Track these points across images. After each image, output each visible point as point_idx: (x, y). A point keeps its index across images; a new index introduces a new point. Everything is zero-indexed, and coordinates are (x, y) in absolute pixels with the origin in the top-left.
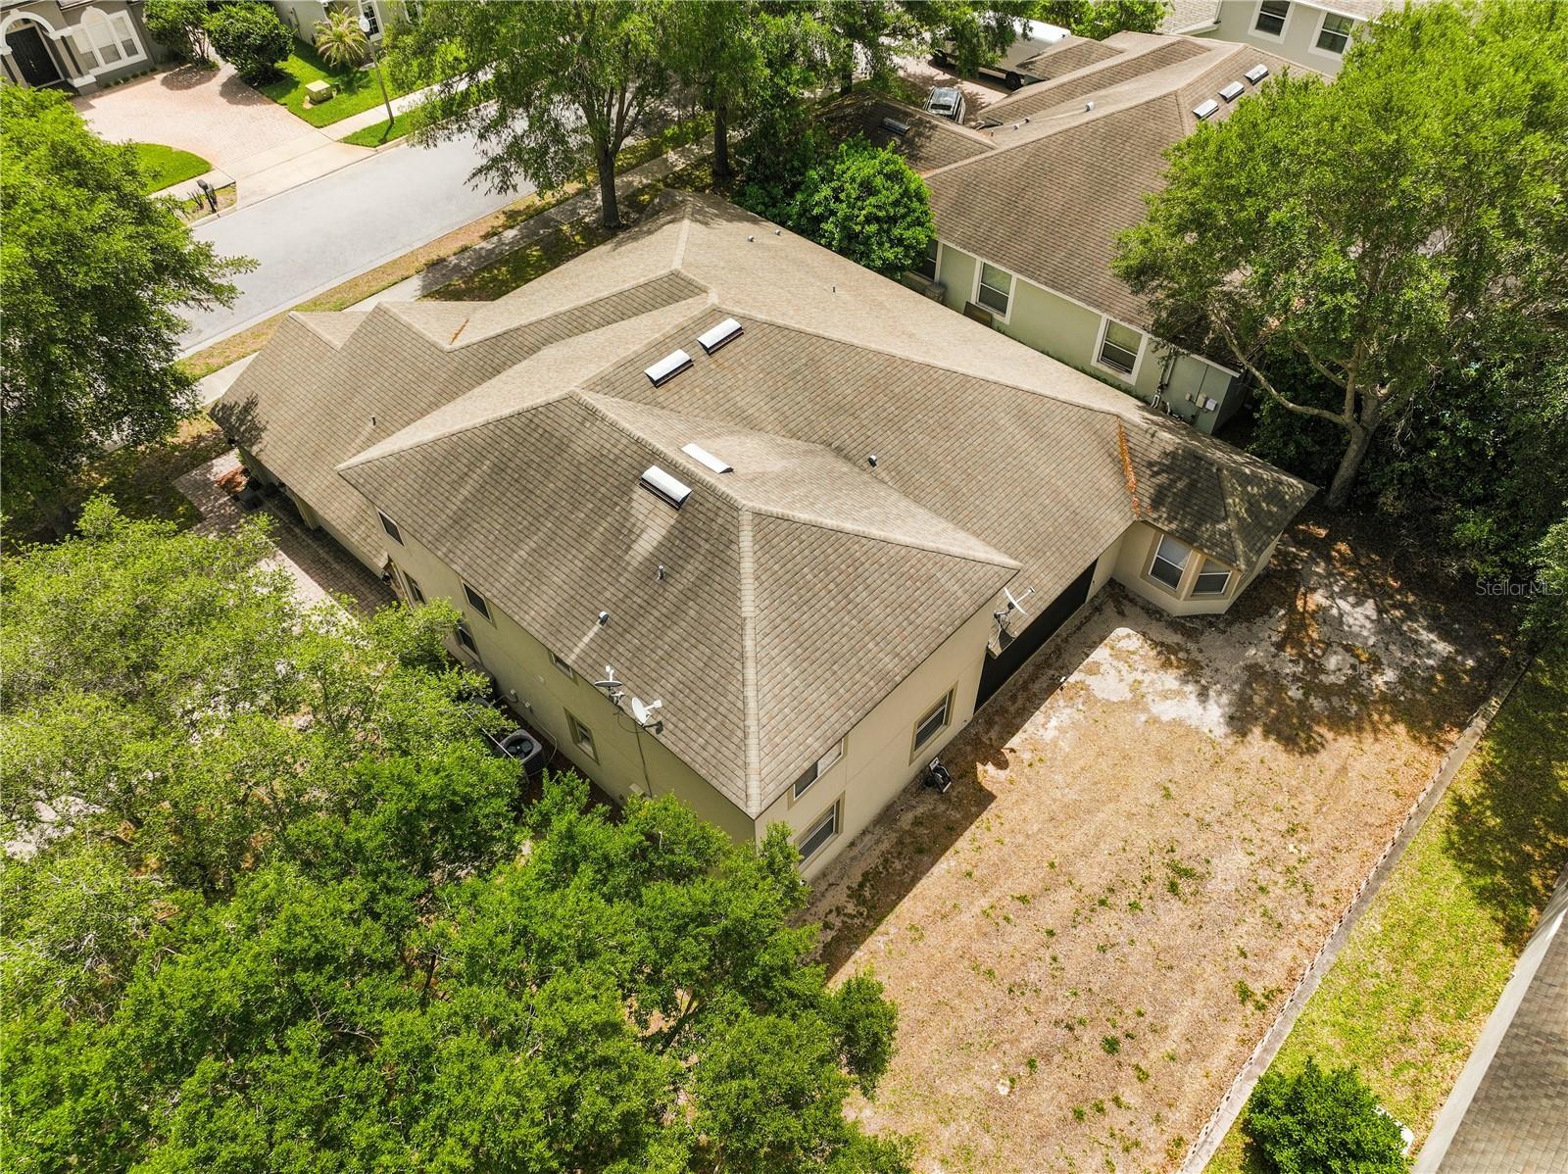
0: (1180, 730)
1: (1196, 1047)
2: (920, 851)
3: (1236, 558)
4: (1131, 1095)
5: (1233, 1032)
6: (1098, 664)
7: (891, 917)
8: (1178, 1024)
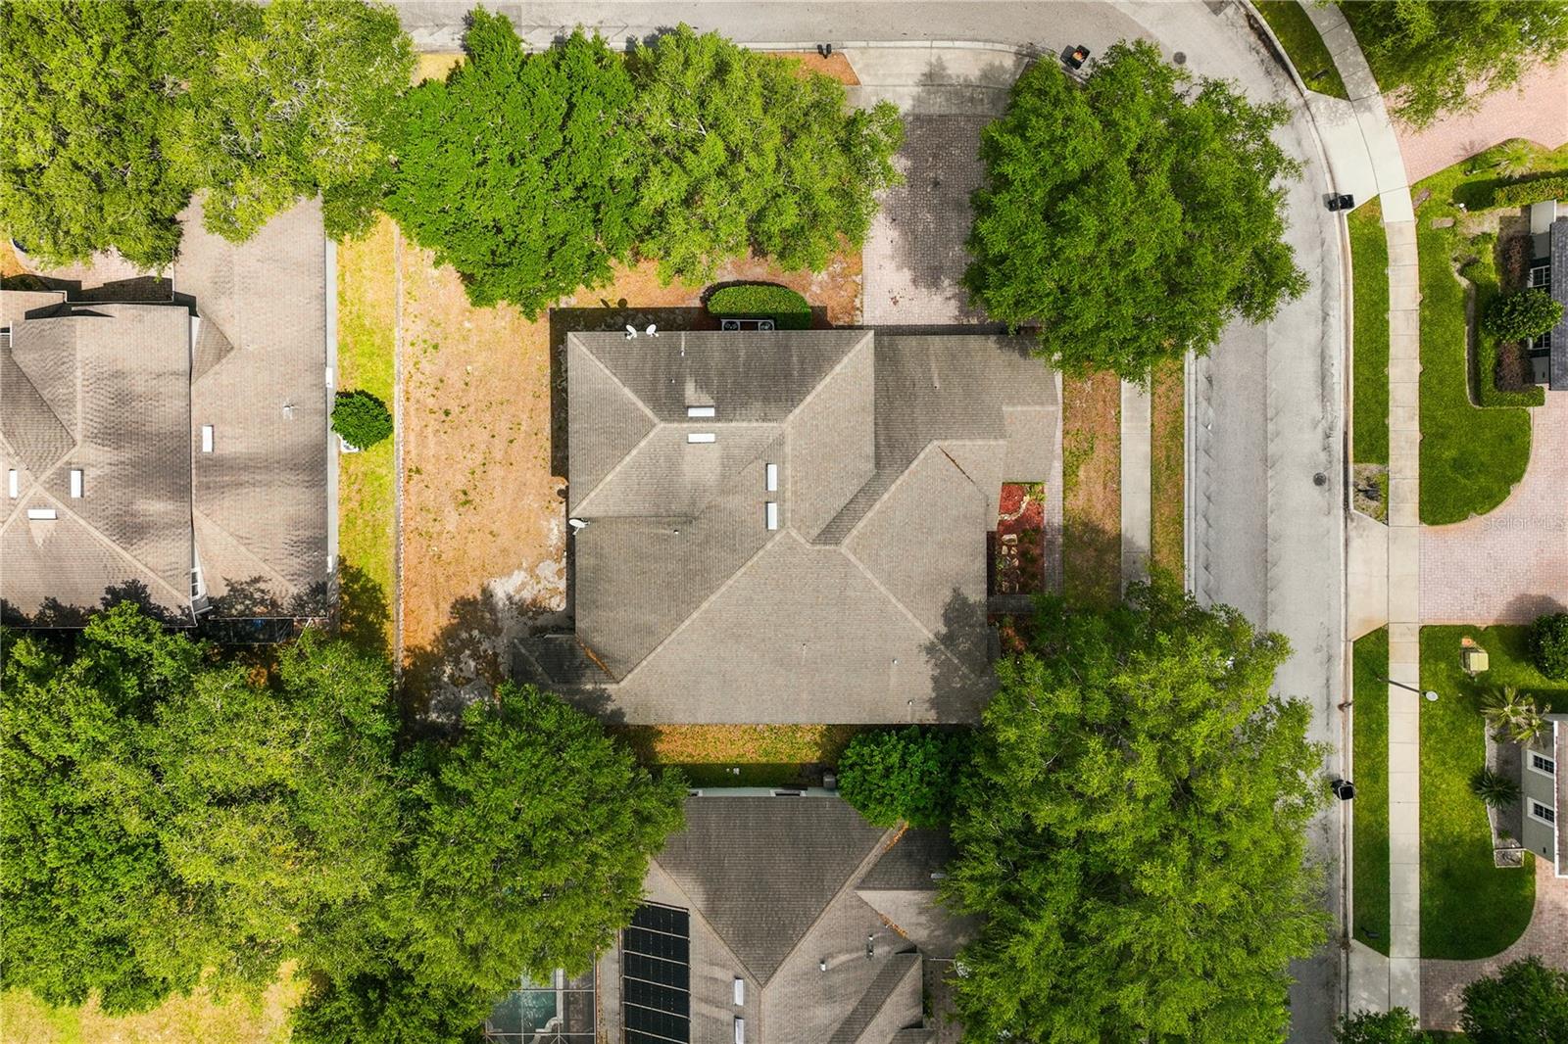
0: (507, 572)
1: (422, 437)
2: (560, 428)
3: (520, 643)
4: (431, 401)
5: (413, 455)
6: (560, 578)
7: (549, 393)
8: (432, 441)
